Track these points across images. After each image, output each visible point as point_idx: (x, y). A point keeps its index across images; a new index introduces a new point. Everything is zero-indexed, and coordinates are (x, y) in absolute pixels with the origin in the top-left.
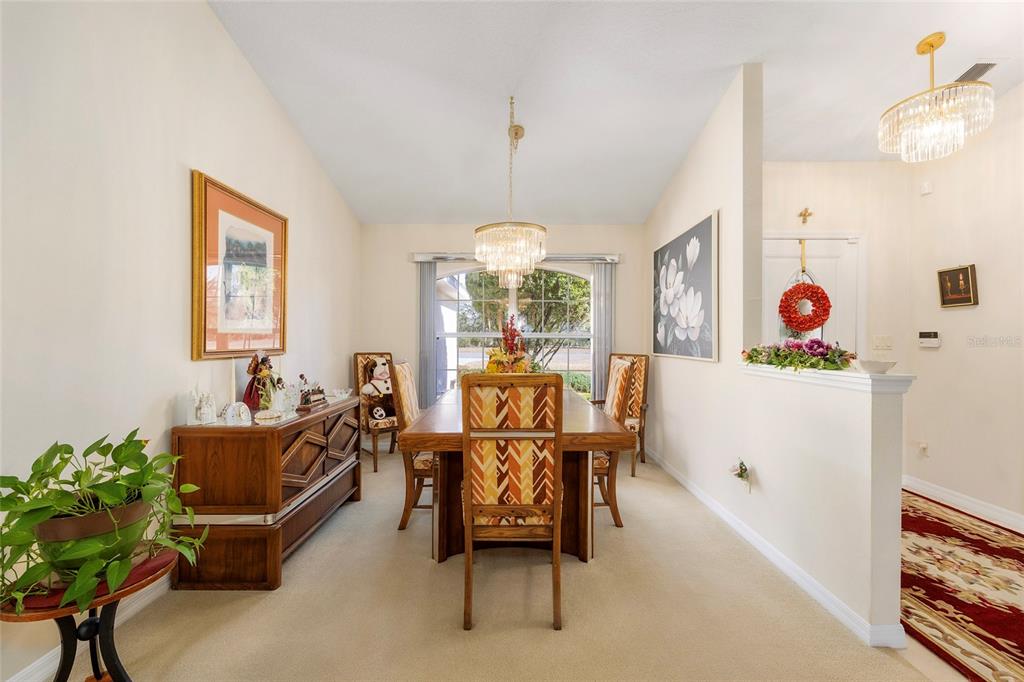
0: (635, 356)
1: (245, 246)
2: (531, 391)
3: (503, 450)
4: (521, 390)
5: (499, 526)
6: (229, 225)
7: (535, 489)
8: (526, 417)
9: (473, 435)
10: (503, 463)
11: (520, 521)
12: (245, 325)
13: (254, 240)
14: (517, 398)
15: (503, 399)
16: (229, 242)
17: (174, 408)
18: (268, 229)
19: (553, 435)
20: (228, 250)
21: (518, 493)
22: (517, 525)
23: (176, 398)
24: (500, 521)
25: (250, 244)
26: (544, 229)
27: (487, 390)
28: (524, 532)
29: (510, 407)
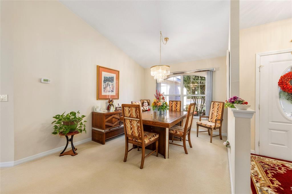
0: (219, 102)
1: (109, 78)
2: (134, 108)
3: (131, 122)
4: (132, 108)
5: (133, 140)
6: (105, 74)
7: (138, 133)
8: (134, 115)
9: (125, 118)
10: (131, 125)
11: (136, 140)
12: (108, 94)
13: (111, 76)
14: (132, 110)
15: (130, 110)
16: (104, 77)
17: (93, 108)
18: (114, 74)
19: (139, 120)
20: (104, 79)
21: (135, 133)
22: (136, 141)
23: (93, 107)
24: (133, 139)
25: (110, 77)
26: (169, 66)
27: (126, 108)
28: (137, 143)
29: (131, 112)
